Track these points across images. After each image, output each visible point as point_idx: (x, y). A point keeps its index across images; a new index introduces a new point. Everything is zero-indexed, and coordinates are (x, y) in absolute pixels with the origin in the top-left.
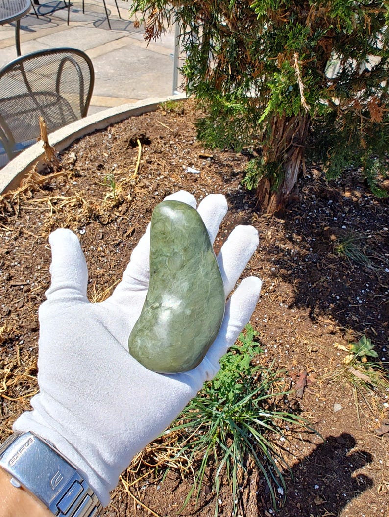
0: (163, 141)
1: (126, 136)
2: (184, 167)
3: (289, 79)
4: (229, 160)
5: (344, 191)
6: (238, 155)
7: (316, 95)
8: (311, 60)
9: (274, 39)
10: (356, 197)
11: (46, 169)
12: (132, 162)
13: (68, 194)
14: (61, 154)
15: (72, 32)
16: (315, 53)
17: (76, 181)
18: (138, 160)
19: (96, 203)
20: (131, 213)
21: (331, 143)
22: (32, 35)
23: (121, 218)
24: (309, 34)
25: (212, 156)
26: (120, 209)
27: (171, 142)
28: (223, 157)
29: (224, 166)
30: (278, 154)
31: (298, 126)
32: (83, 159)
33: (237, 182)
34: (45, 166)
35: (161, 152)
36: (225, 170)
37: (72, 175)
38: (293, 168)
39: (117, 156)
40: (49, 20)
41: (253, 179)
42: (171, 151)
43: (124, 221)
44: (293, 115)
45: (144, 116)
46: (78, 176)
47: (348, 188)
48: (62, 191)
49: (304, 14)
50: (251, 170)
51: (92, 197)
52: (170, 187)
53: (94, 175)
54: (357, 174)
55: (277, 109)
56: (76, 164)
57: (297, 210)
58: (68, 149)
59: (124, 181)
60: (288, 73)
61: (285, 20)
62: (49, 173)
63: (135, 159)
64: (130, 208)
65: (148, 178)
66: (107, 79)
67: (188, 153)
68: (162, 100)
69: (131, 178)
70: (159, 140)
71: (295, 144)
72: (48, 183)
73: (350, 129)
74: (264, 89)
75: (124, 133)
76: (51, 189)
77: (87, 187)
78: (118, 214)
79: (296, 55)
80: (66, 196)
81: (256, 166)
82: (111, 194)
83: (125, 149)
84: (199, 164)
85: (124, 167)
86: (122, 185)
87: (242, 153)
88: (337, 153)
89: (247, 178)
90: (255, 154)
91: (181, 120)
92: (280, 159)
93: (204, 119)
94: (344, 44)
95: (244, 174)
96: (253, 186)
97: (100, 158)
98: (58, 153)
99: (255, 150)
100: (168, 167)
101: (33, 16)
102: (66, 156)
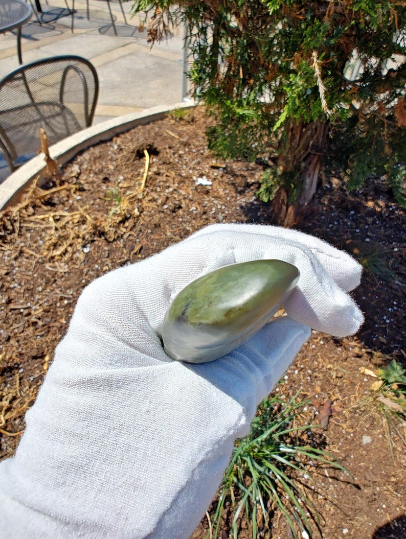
0: (172, 151)
1: (132, 146)
2: (195, 178)
3: (307, 81)
4: (243, 170)
5: (367, 200)
6: (252, 164)
7: (337, 98)
8: (331, 60)
9: (290, 37)
10: (379, 206)
11: (48, 183)
12: (138, 175)
13: (72, 209)
14: (65, 167)
15: (77, 39)
16: (335, 52)
17: (80, 195)
18: (145, 172)
19: (101, 219)
20: (138, 229)
21: (352, 150)
22: (35, 44)
23: (127, 235)
24: (328, 31)
25: (224, 166)
26: (127, 224)
27: (181, 152)
28: (236, 166)
29: (237, 176)
30: (295, 163)
31: (316, 132)
32: (87, 172)
33: (251, 193)
34: (46, 180)
35: (170, 163)
36: (239, 180)
37: (76, 189)
38: (311, 177)
39: (124, 167)
40: (52, 27)
41: (269, 191)
42: (180, 162)
43: (131, 238)
44: (312, 121)
45: (151, 125)
46: (81, 190)
47: (370, 198)
48: (65, 206)
49: (322, 10)
50: (266, 181)
51: (97, 213)
52: (180, 201)
53: (99, 189)
54: (380, 182)
55: (293, 114)
56: (80, 177)
57: (316, 222)
58: (71, 161)
59: (130, 194)
60: (306, 74)
61: (301, 17)
62: (51, 188)
63: (142, 170)
64: (137, 224)
65: (156, 191)
66: (113, 87)
67: (199, 163)
68: (171, 108)
69: (139, 191)
70: (168, 150)
71: (313, 152)
72: (51, 199)
73: (373, 135)
74: (279, 94)
75: (130, 144)
76: (53, 205)
77: (92, 202)
78: (124, 230)
79: (314, 54)
80: (69, 212)
81: (272, 177)
82: (117, 209)
83: (132, 160)
84: (210, 174)
85: (131, 180)
86: (129, 199)
87: (257, 163)
88: (359, 161)
89: (262, 189)
90: (271, 163)
91: (190, 128)
92: (297, 168)
93: (215, 127)
94: (366, 42)
95: (259, 185)
96: (269, 198)
97: (105, 170)
98: (61, 166)
99: (270, 158)
100: (178, 179)
101: (36, 24)
102: (69, 170)
